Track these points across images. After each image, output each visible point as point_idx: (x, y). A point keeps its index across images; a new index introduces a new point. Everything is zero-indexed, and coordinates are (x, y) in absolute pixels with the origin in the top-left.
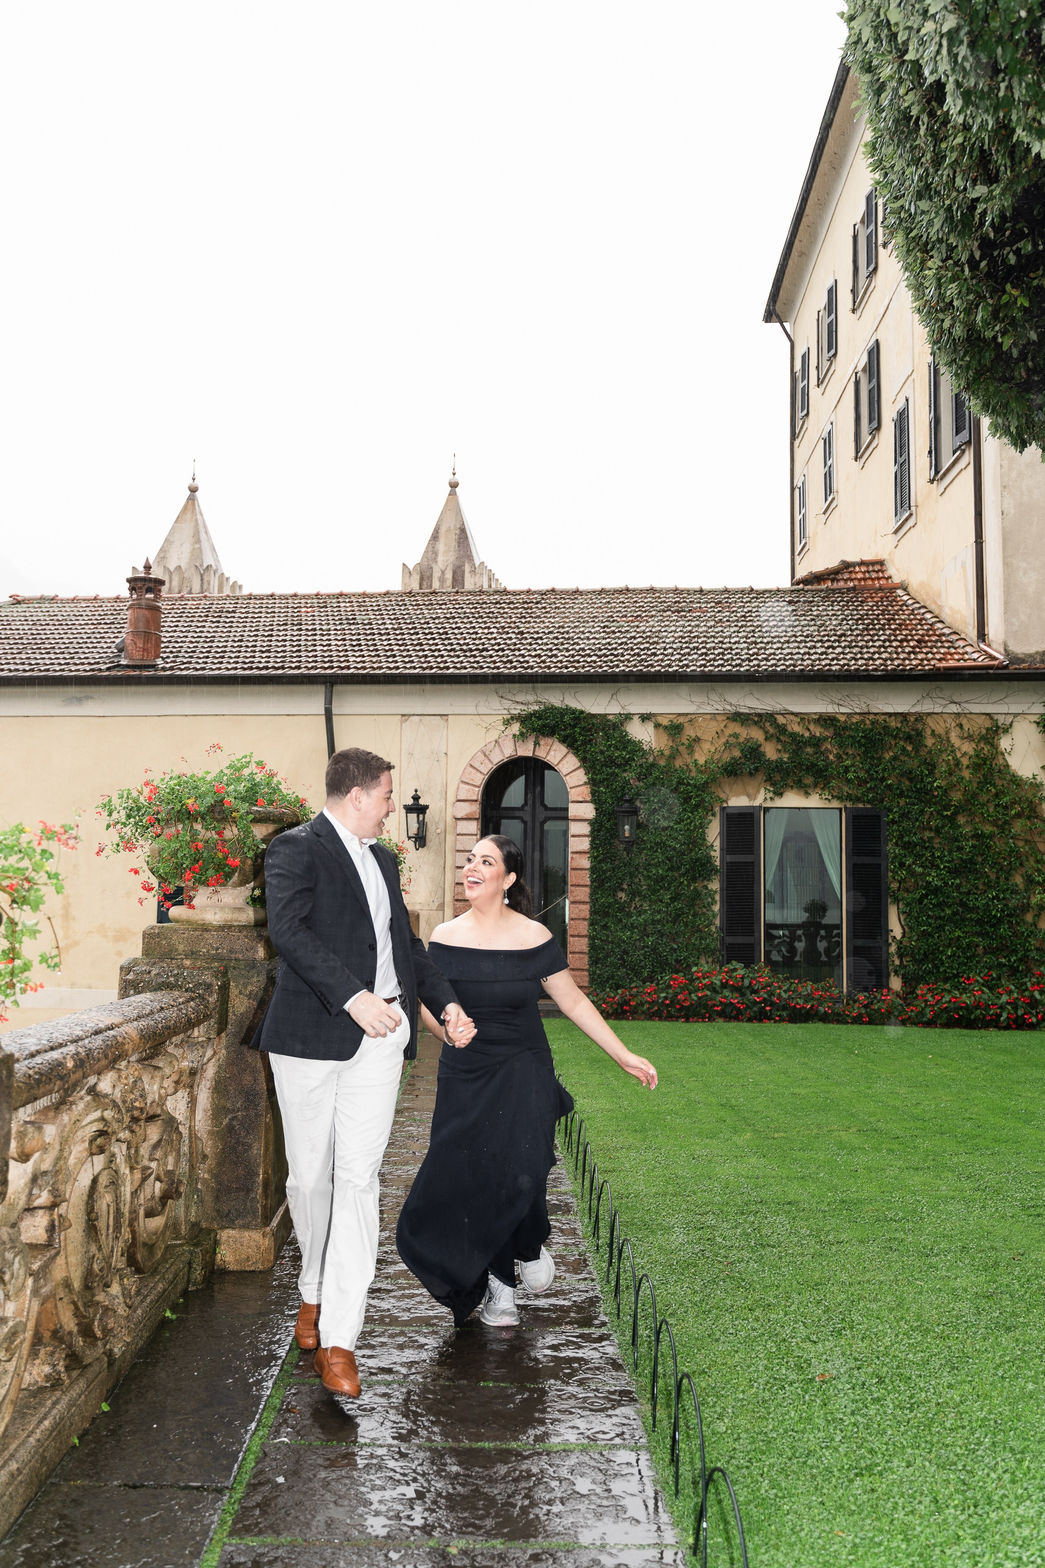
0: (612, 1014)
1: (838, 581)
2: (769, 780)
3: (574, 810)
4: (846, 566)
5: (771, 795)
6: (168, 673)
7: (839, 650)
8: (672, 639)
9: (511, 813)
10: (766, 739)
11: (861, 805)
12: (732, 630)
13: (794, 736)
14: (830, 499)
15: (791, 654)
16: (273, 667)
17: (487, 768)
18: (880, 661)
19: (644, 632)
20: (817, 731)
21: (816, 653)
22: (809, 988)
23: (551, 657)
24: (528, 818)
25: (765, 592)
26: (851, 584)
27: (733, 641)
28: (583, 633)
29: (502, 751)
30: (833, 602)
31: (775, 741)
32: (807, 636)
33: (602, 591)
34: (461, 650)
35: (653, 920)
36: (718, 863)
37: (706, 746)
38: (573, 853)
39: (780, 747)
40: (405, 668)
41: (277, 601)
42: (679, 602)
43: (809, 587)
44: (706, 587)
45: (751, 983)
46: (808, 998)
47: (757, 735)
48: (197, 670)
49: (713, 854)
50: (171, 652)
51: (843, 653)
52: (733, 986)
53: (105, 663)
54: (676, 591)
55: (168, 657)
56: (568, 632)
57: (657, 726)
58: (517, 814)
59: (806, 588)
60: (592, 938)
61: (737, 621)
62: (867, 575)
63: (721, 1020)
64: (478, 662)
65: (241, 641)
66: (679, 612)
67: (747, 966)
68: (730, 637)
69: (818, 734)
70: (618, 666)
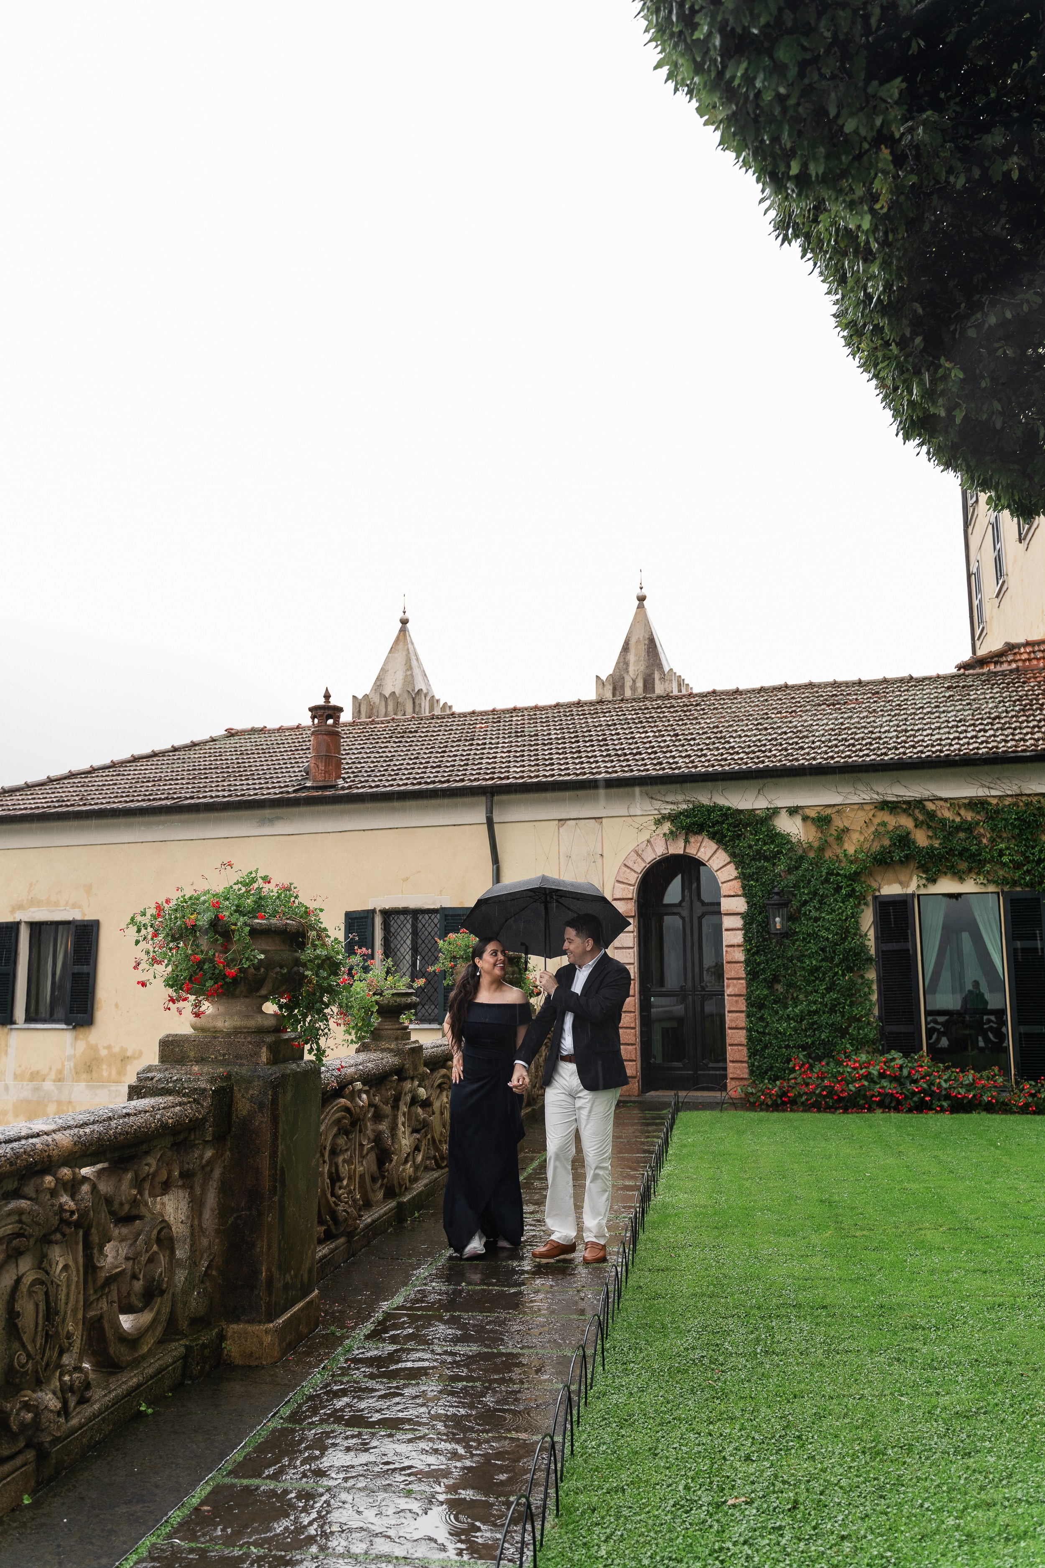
0: (772, 1106)
1: (1002, 663)
2: (923, 868)
3: (726, 905)
4: (1010, 648)
5: (924, 881)
6: (346, 791)
7: (991, 732)
8: (822, 732)
9: (671, 909)
10: (916, 826)
11: (1018, 889)
12: (884, 719)
13: (943, 821)
14: (1000, 582)
15: (941, 740)
16: (440, 782)
17: (640, 867)
18: (1032, 742)
19: (796, 727)
20: (969, 816)
21: (966, 737)
22: (971, 1077)
23: (700, 757)
24: (685, 913)
25: (924, 679)
26: (1014, 666)
27: (883, 730)
28: (736, 731)
29: (654, 850)
30: (993, 685)
31: (925, 827)
32: (960, 721)
33: (762, 689)
34: (616, 755)
35: (809, 1011)
36: (873, 952)
37: (855, 836)
38: (727, 946)
39: (930, 834)
40: (560, 775)
41: (456, 719)
42: (836, 695)
43: (971, 671)
44: (865, 678)
45: (910, 1073)
46: (970, 1087)
47: (907, 822)
48: (371, 787)
49: (867, 943)
50: (353, 772)
51: (994, 736)
52: (890, 1075)
53: (294, 786)
54: (835, 684)
55: (349, 777)
56: (721, 732)
57: (805, 819)
58: (675, 910)
59: (967, 672)
60: (749, 1030)
61: (891, 710)
62: (1032, 655)
63: (879, 1111)
64: (629, 766)
65: (417, 758)
66: (834, 705)
67: (906, 1055)
68: (881, 726)
69: (969, 819)
70: (763, 762)
